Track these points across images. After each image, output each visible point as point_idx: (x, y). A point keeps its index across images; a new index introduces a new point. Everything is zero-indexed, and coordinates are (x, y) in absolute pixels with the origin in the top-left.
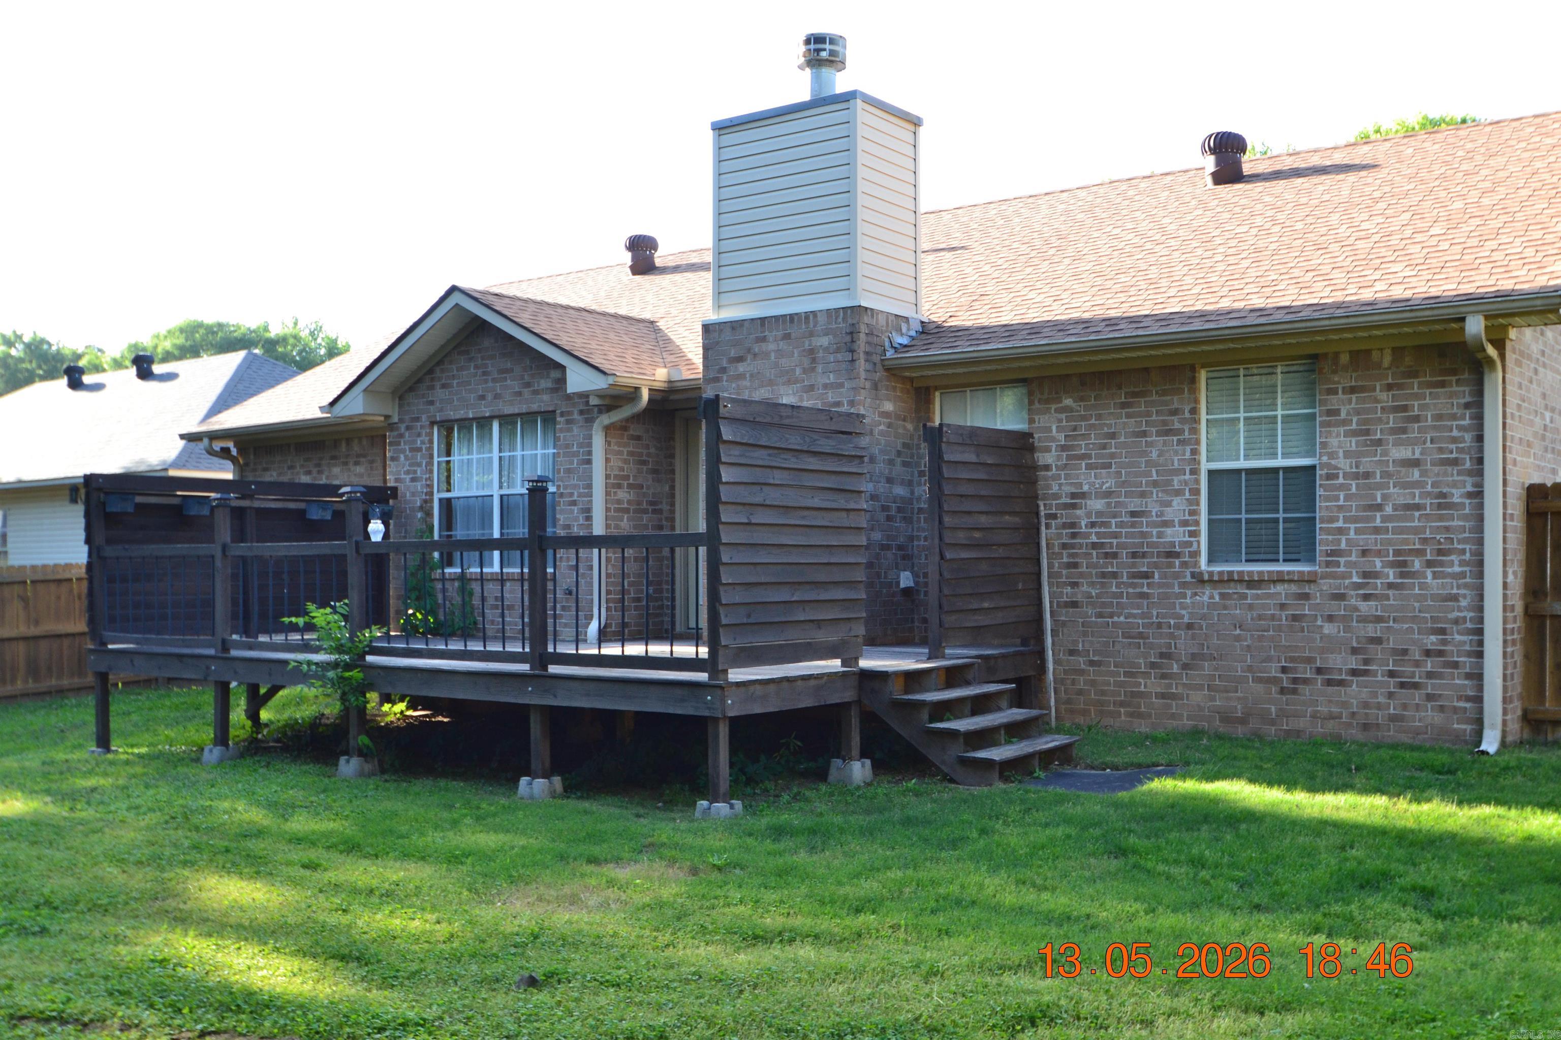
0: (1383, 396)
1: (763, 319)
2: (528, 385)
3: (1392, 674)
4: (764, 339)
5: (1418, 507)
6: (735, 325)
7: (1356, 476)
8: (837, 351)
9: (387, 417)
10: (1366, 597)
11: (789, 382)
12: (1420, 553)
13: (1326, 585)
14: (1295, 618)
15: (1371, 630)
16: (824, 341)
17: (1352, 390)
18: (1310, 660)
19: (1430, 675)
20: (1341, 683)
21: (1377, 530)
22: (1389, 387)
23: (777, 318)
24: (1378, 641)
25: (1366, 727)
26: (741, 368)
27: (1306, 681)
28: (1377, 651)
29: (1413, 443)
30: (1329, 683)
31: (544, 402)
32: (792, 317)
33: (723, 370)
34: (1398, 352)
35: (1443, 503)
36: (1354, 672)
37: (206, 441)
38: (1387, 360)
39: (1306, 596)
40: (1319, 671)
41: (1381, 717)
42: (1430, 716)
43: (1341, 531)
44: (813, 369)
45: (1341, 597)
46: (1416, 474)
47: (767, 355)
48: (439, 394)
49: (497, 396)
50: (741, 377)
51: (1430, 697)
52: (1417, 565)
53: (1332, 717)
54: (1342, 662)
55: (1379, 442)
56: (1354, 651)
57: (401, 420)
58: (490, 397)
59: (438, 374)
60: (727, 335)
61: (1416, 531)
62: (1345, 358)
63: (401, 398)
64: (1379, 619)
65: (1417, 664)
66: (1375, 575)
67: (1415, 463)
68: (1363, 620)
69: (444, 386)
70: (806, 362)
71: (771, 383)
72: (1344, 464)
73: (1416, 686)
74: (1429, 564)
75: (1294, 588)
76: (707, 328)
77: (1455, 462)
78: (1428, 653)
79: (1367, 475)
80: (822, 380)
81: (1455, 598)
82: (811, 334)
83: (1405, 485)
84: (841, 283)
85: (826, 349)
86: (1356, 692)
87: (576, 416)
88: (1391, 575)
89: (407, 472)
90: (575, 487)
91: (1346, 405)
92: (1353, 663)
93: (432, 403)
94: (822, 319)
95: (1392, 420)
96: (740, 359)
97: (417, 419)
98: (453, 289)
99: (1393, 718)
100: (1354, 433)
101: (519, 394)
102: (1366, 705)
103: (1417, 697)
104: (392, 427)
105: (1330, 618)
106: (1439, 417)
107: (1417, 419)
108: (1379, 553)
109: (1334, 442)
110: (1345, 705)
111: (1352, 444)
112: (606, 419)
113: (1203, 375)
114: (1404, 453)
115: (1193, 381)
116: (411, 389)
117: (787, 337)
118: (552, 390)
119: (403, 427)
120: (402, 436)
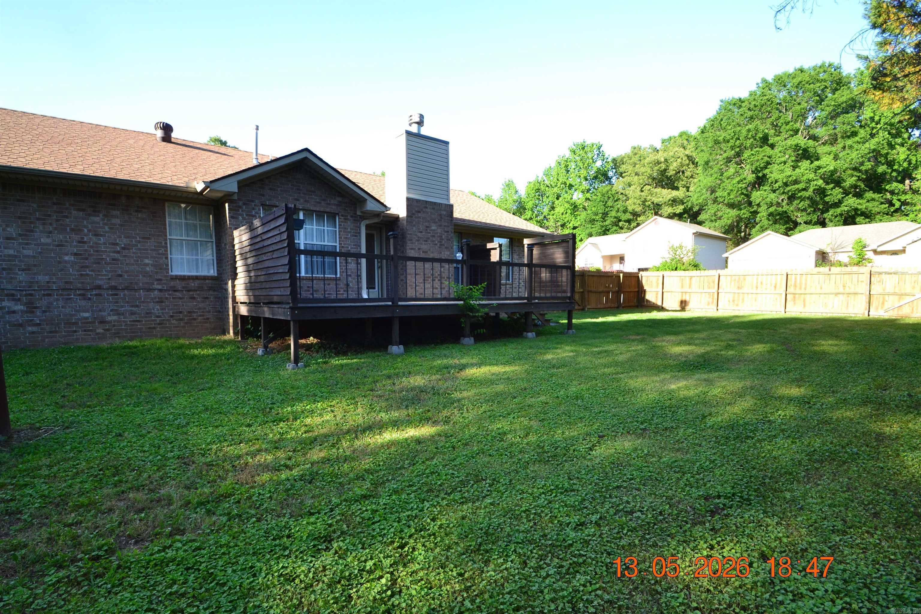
1: (426, 202)
2: (324, 200)
4: (426, 208)
6: (418, 201)
8: (448, 217)
9: (229, 195)
11: (434, 223)
13: (514, 285)
14: (509, 292)
16: (444, 213)
17: (518, 246)
23: (431, 202)
26: (419, 215)
31: (333, 209)
32: (435, 203)
33: (414, 214)
39: (511, 288)
43: (516, 274)
44: (441, 220)
45: (515, 288)
47: (427, 213)
48: (268, 192)
50: (419, 217)
55: (521, 257)
57: (239, 199)
60: (415, 203)
62: (517, 240)
70: (439, 218)
71: (429, 222)
75: (509, 286)
76: (408, 199)
80: (444, 224)
82: (441, 210)
84: (446, 197)
85: (444, 215)
87: (348, 217)
88: (522, 283)
90: (349, 245)
91: (515, 249)
94: (443, 206)
96: (419, 212)
98: (307, 150)
100: (518, 255)
101: (320, 203)
104: (231, 201)
109: (515, 256)
112: (367, 222)
116: (247, 185)
117: (433, 209)
118: (337, 205)
119: (241, 203)
120: (240, 207)
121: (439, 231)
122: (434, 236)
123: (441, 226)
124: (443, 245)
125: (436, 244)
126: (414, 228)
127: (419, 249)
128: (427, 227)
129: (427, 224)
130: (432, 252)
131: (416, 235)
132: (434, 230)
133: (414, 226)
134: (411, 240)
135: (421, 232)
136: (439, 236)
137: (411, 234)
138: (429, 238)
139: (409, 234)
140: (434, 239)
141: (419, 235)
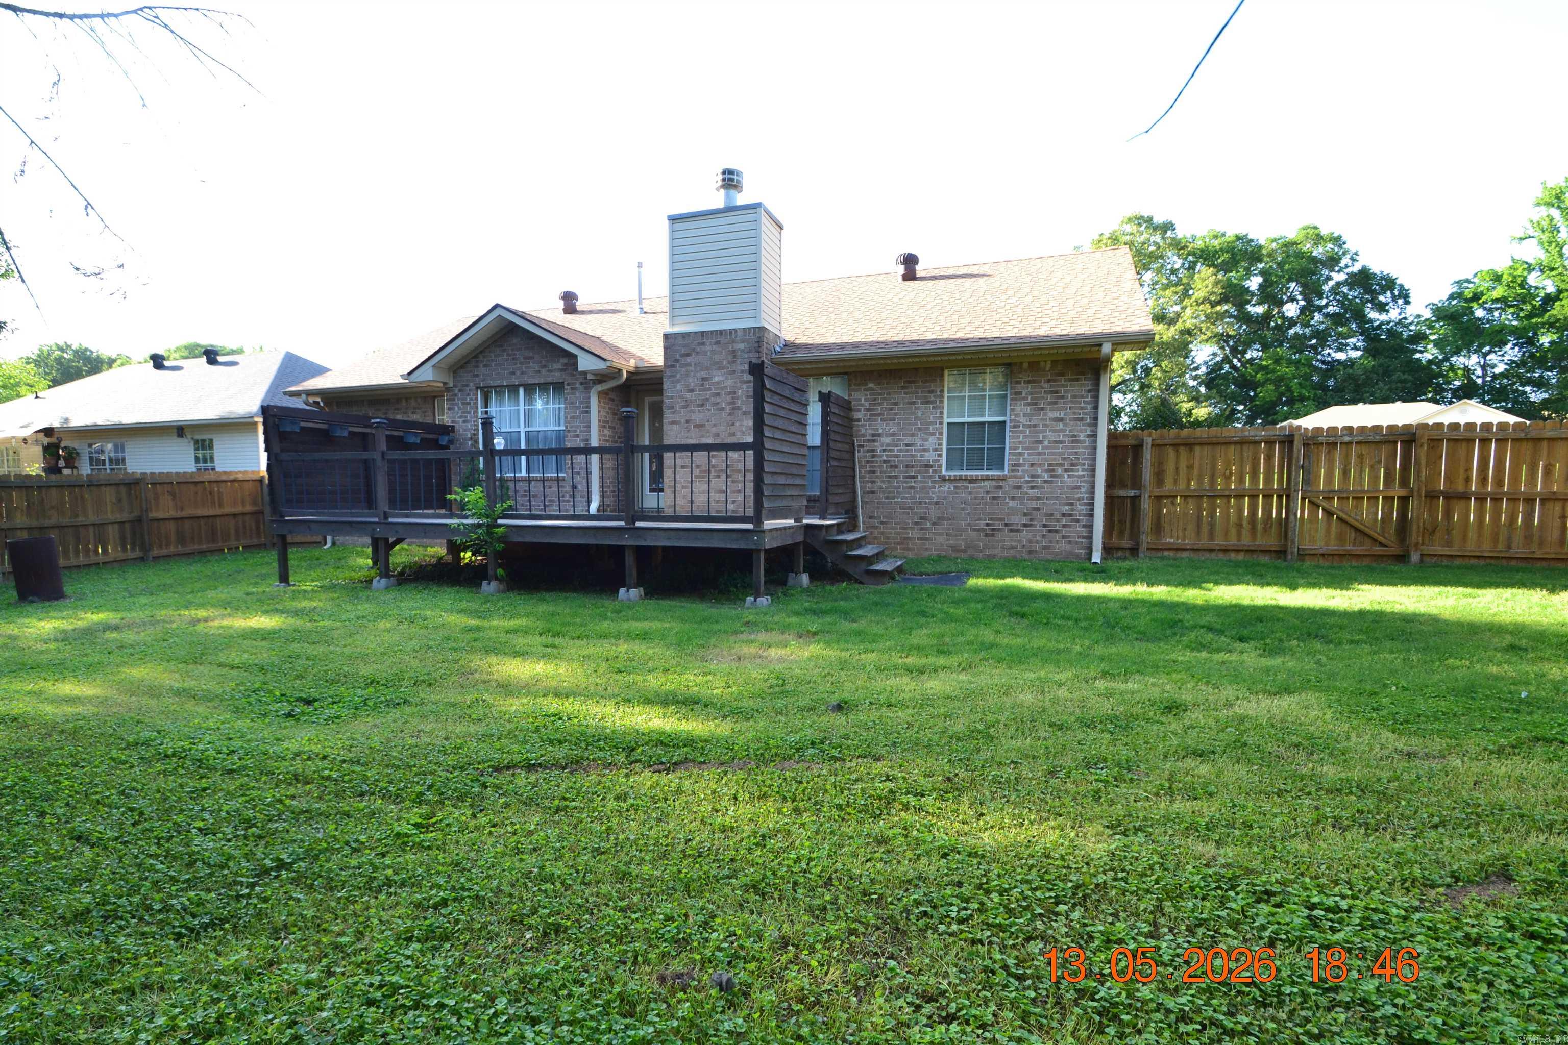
0: (1046, 385)
1: (703, 333)
2: (545, 366)
3: (1044, 526)
4: (703, 344)
5: (1061, 442)
6: (684, 335)
7: (1029, 426)
8: (750, 351)
9: (445, 384)
10: (1032, 488)
11: (719, 369)
12: (1061, 465)
13: (1011, 481)
14: (994, 498)
15: (1034, 504)
16: (741, 346)
17: (1029, 382)
18: (1001, 519)
19: (1064, 526)
20: (1017, 531)
21: (1039, 454)
22: (1049, 381)
23: (712, 332)
24: (1038, 509)
25: (1030, 552)
26: (689, 360)
27: (999, 530)
28: (1037, 514)
29: (1059, 409)
30: (1012, 531)
31: (556, 377)
32: (721, 332)
33: (677, 361)
34: (1054, 363)
35: (1075, 440)
36: (1025, 525)
37: (304, 396)
38: (1049, 366)
39: (1001, 487)
40: (1006, 525)
41: (1038, 547)
42: (1063, 546)
43: (1020, 454)
44: (734, 362)
45: (1019, 487)
46: (1061, 425)
47: (705, 353)
48: (482, 370)
49: (523, 373)
50: (689, 365)
51: (1063, 537)
52: (1060, 471)
53: (1012, 548)
54: (1018, 520)
55: (1042, 409)
56: (1025, 515)
57: (455, 386)
58: (518, 373)
59: (481, 358)
60: (680, 341)
61: (1060, 454)
62: (1025, 365)
63: (454, 372)
64: (1038, 499)
65: (1058, 520)
66: (1038, 476)
67: (1061, 420)
68: (1031, 499)
69: (485, 366)
70: (730, 358)
71: (707, 369)
72: (1023, 420)
73: (1057, 531)
74: (1066, 471)
75: (994, 483)
76: (666, 336)
77: (1082, 419)
78: (1064, 515)
79: (1035, 426)
80: (740, 368)
81: (1079, 488)
82: (733, 342)
83: (1055, 431)
84: (751, 313)
85: (743, 351)
86: (1025, 535)
87: (578, 385)
88: (1046, 476)
89: (461, 417)
90: (577, 426)
91: (1025, 390)
92: (1025, 521)
93: (477, 376)
94: (740, 333)
95: (1049, 398)
96: (688, 355)
97: (467, 385)
98: (497, 306)
99: (1045, 548)
100: (1029, 404)
101: (539, 371)
102: (1030, 541)
103: (1057, 537)
104: (448, 390)
105: (1013, 498)
106: (1074, 397)
107: (1063, 397)
108: (1040, 466)
109: (1018, 408)
110: (1019, 541)
111: (1028, 409)
112: (600, 388)
113: (946, 372)
114: (1055, 414)
115: (942, 376)
116: (462, 367)
117: (718, 343)
118: (561, 370)
119: (456, 390)
120: (456, 395)
121: (730, 382)
122: (718, 394)
123: (734, 372)
124: (738, 408)
125: (723, 409)
126: (679, 386)
127: (687, 421)
128: (703, 379)
129: (704, 374)
130: (715, 425)
131: (681, 397)
132: (718, 383)
133: (678, 381)
134: (672, 408)
135: (692, 391)
136: (730, 393)
137: (672, 397)
138: (707, 400)
139: (668, 398)
140: (718, 400)
141: (688, 396)
